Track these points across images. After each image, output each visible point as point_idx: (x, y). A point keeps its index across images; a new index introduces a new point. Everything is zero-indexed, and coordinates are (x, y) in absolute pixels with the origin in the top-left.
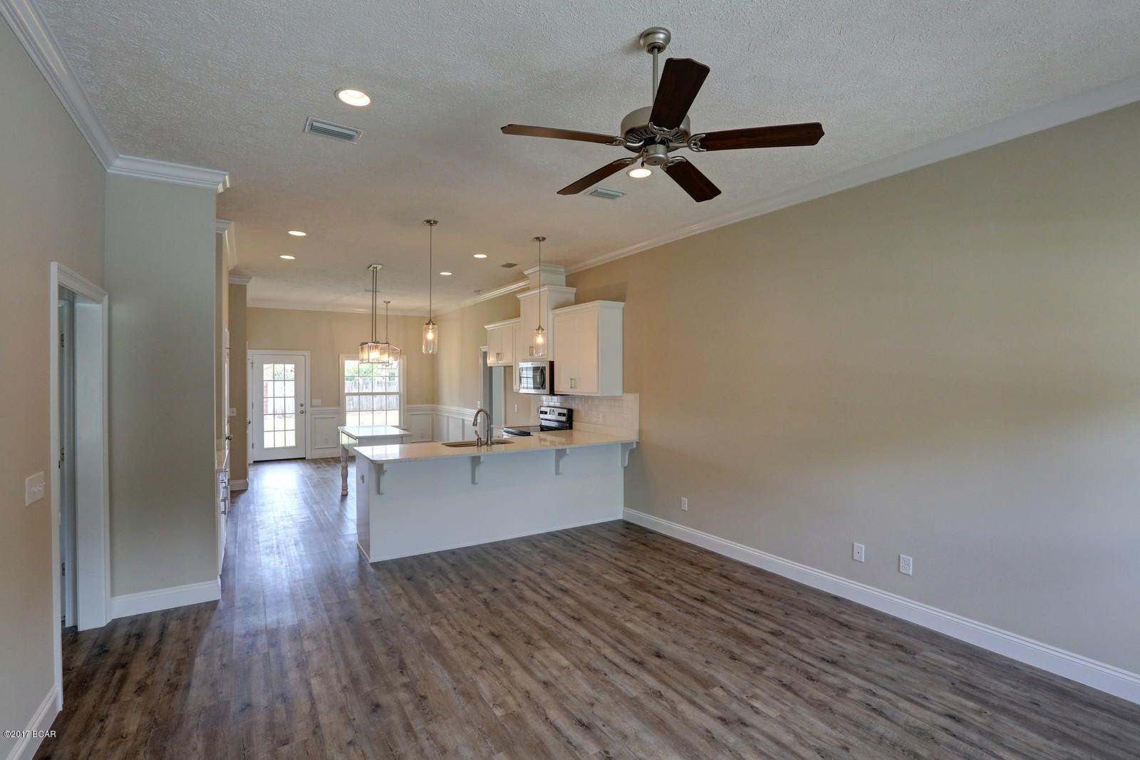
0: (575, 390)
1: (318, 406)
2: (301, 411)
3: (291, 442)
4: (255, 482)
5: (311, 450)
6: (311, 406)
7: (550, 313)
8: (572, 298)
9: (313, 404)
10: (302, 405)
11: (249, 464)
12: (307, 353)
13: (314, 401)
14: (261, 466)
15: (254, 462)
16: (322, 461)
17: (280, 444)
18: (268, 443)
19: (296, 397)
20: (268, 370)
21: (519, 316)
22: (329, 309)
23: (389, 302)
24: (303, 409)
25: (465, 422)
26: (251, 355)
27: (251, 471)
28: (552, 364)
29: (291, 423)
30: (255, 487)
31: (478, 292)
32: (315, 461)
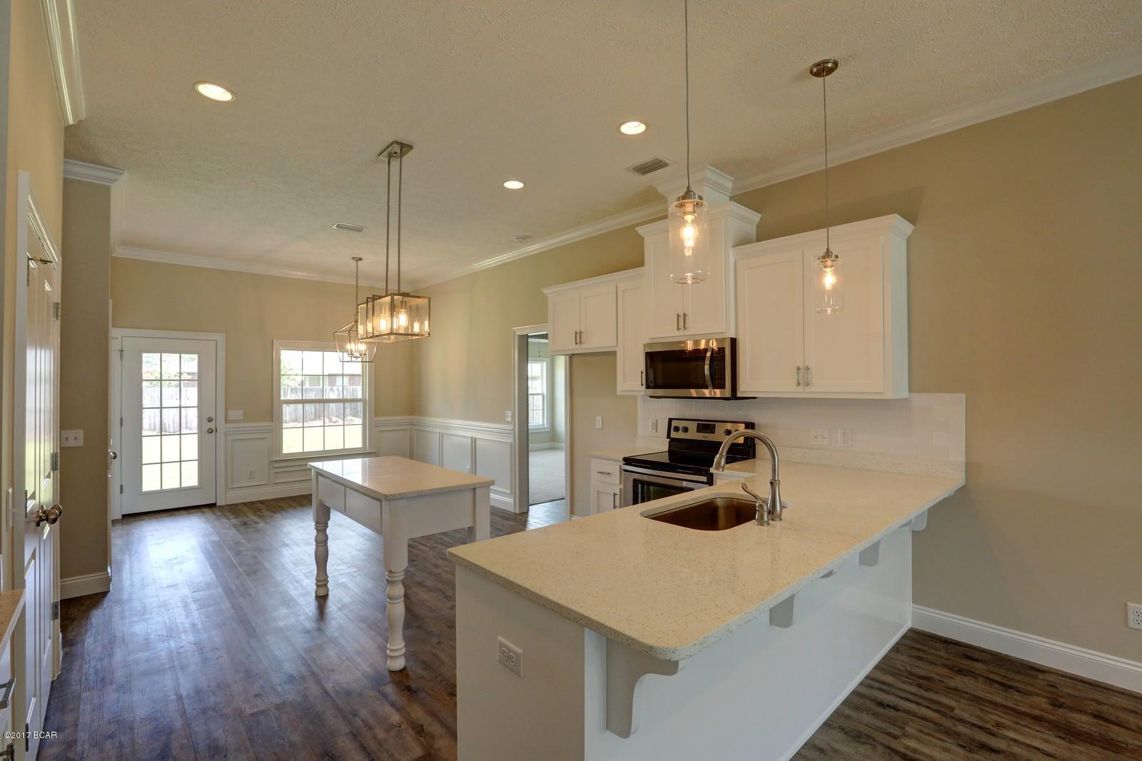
0: (808, 389)
1: (239, 421)
2: (208, 429)
3: (191, 479)
4: (127, 567)
5: (226, 491)
6: (227, 421)
7: (731, 253)
8: (753, 230)
9: (229, 418)
10: (210, 420)
11: (114, 522)
12: (220, 337)
13: (230, 413)
14: (138, 524)
15: (123, 516)
16: (245, 509)
17: (171, 483)
18: (150, 482)
19: (200, 407)
20: (150, 363)
21: (640, 263)
22: (258, 269)
23: (361, 259)
24: (212, 425)
25: (477, 441)
26: (119, 337)
27: (117, 538)
28: (734, 342)
29: (191, 446)
30: (127, 583)
31: (524, 239)
32: (234, 510)
